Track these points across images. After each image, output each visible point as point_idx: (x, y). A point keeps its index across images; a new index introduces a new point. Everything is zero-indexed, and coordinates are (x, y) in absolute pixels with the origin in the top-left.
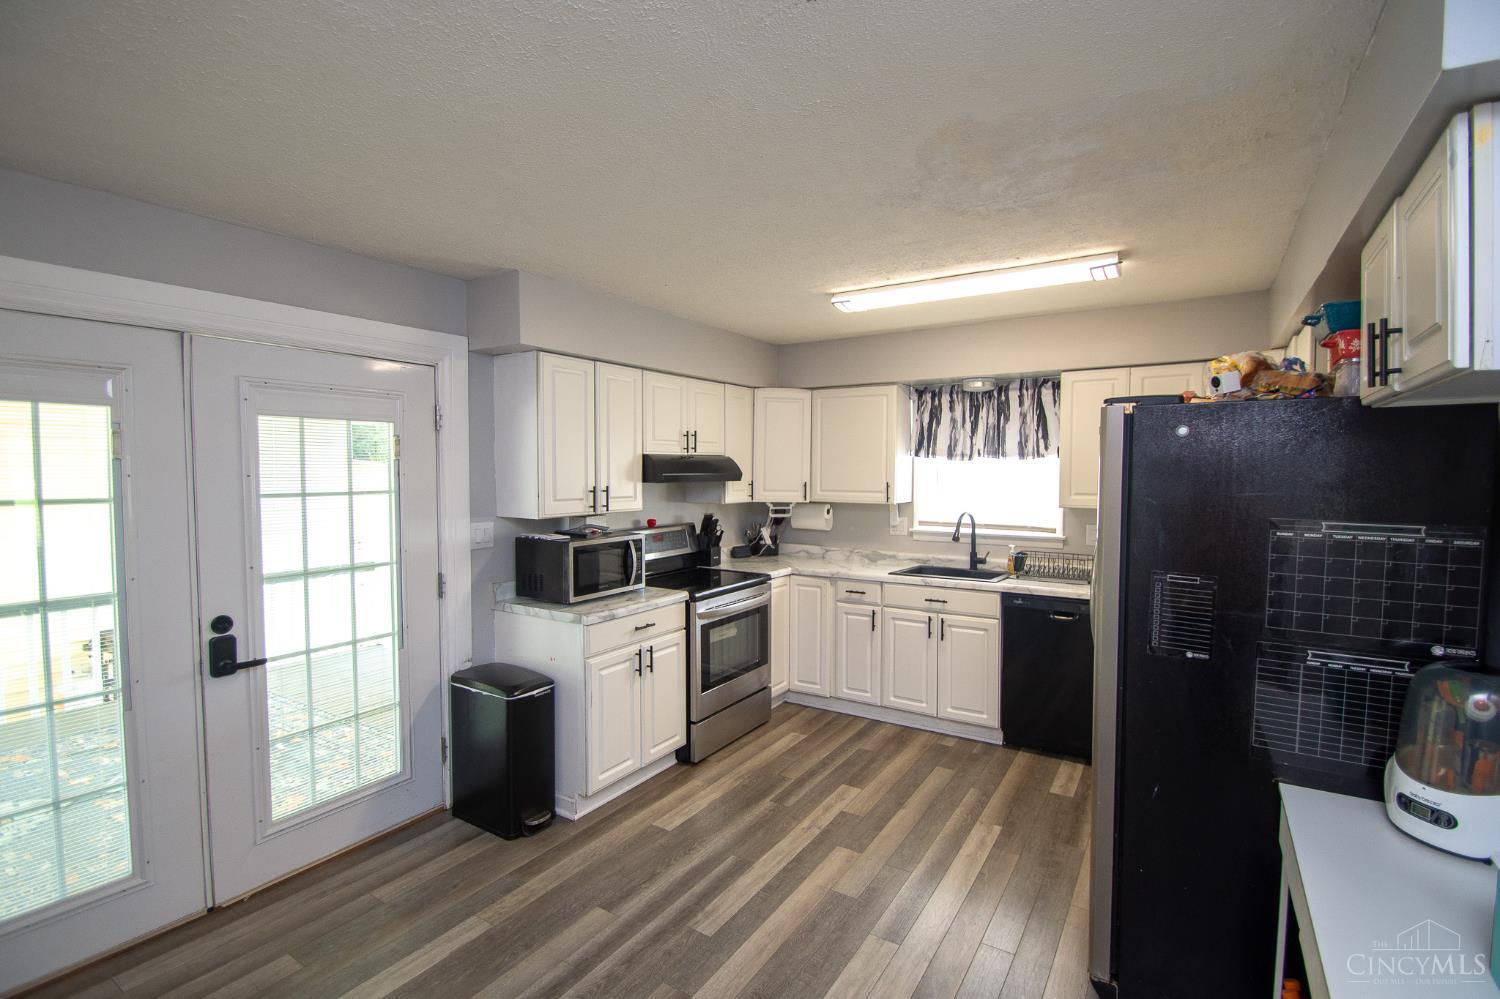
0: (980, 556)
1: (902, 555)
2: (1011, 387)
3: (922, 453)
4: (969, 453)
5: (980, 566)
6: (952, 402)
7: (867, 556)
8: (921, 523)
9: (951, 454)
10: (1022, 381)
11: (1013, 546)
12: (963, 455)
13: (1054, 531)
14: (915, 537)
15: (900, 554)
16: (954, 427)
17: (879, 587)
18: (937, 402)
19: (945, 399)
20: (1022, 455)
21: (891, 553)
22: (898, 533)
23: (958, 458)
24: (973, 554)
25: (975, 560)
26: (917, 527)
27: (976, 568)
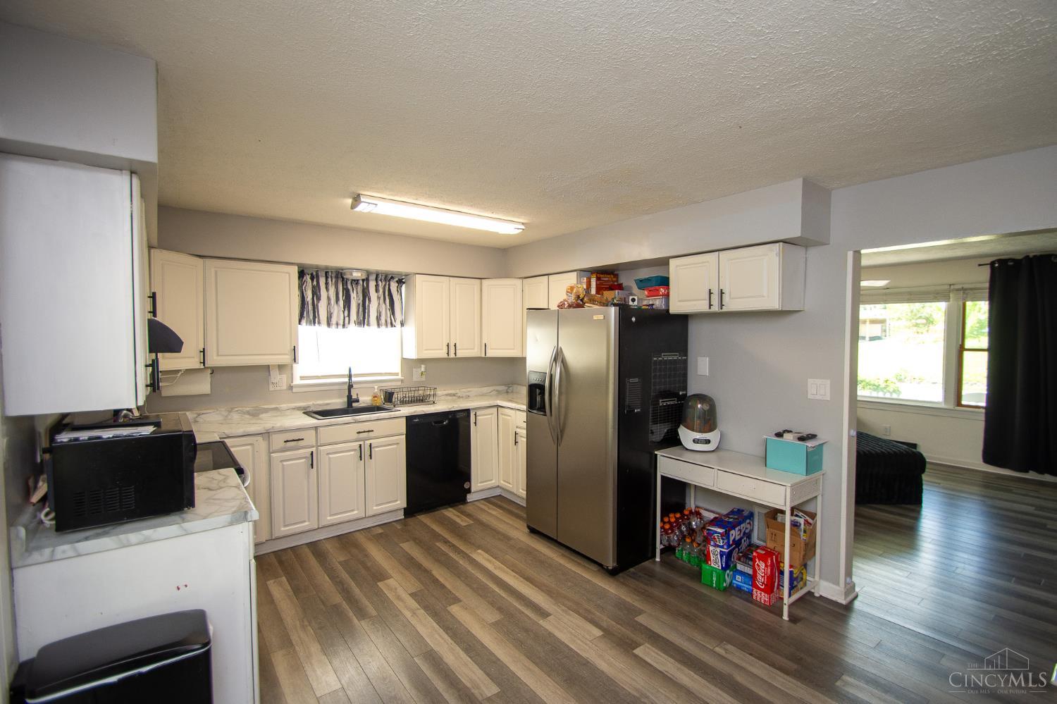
0: (354, 397)
1: (284, 406)
2: (370, 278)
3: (304, 322)
4: (342, 323)
5: (355, 405)
6: (327, 284)
7: (248, 413)
8: (302, 378)
9: (329, 324)
10: (377, 276)
11: (376, 387)
12: (337, 324)
13: (397, 374)
14: (294, 390)
15: (281, 406)
16: (329, 304)
17: (313, 432)
18: (315, 283)
19: (322, 281)
20: (379, 325)
21: (273, 406)
22: (278, 388)
23: (334, 326)
24: (349, 396)
25: (350, 400)
26: (297, 381)
27: (352, 407)
